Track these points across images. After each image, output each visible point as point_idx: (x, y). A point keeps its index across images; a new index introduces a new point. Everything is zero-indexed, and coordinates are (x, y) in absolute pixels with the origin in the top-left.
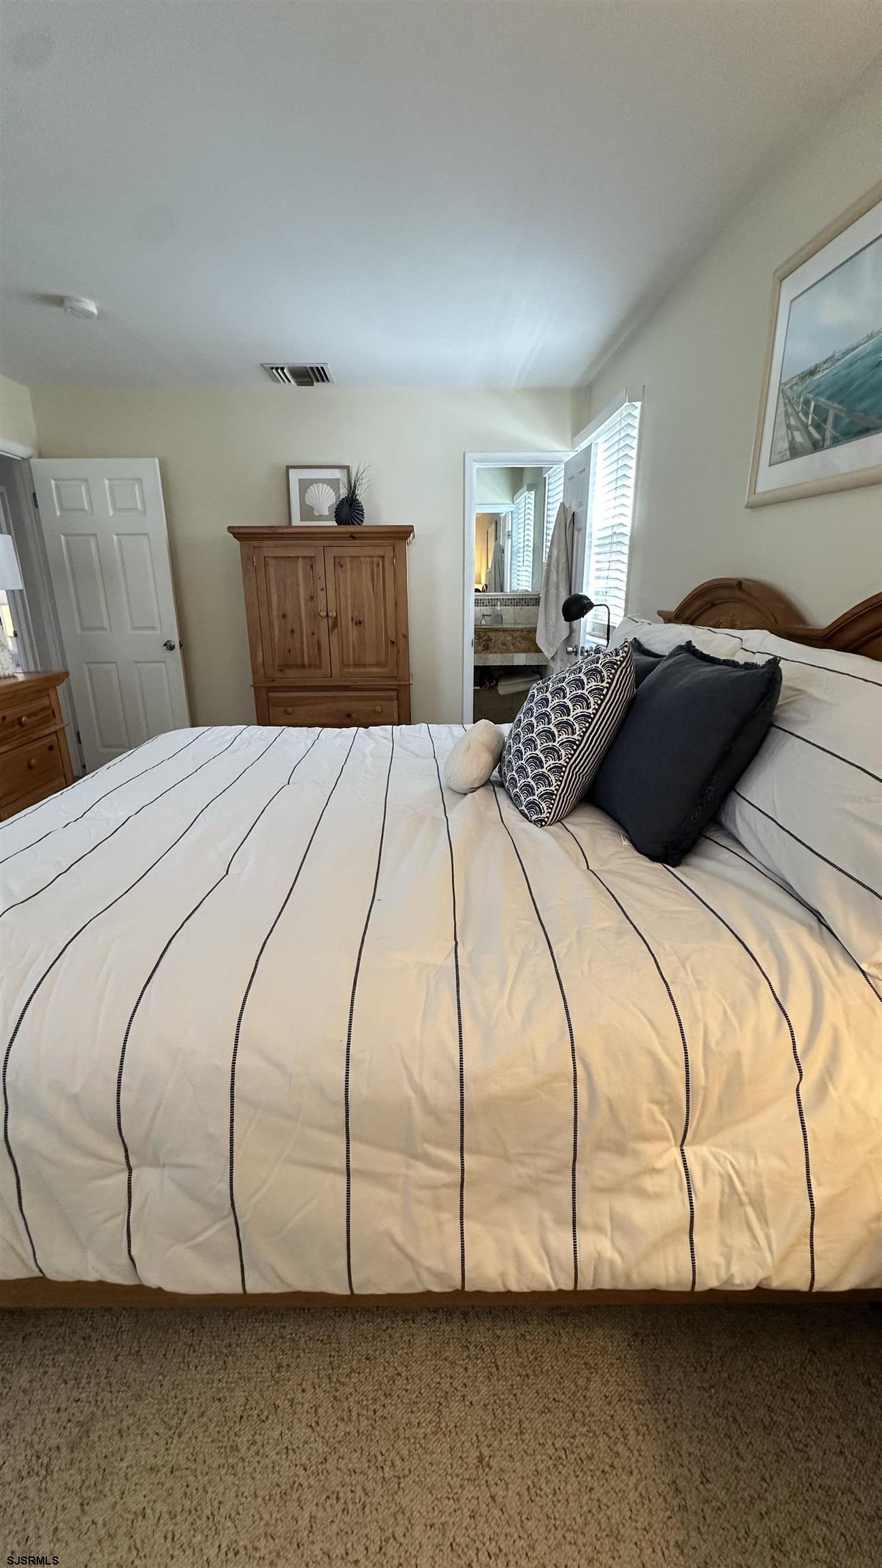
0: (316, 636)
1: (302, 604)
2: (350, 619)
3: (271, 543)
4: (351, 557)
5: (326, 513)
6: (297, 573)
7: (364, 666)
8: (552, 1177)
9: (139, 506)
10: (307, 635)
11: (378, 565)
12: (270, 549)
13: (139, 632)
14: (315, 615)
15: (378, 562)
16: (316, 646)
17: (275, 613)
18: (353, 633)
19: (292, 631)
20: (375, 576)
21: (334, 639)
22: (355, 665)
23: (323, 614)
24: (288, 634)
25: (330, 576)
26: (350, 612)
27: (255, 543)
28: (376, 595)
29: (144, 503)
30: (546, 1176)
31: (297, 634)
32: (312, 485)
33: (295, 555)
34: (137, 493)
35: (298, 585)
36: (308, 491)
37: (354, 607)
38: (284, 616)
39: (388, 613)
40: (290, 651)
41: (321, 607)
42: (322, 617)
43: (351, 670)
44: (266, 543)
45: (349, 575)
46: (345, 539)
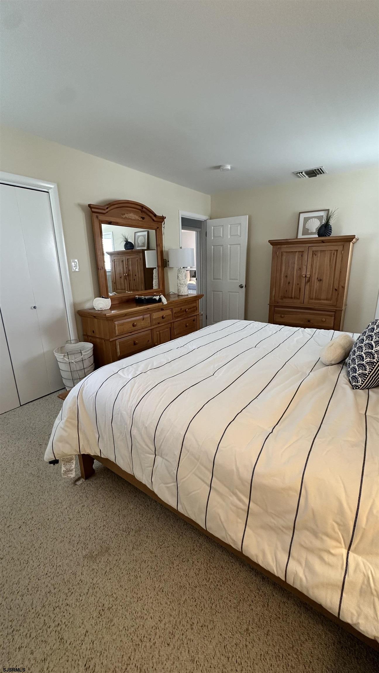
0: (299, 285)
1: (295, 272)
2: (316, 278)
3: (285, 246)
4: (321, 251)
5: (315, 231)
6: (295, 259)
7: (320, 299)
8: (284, 530)
9: (239, 234)
10: (295, 285)
11: (334, 254)
12: (285, 248)
13: (232, 281)
14: (300, 276)
15: (334, 253)
16: (298, 290)
17: (282, 276)
18: (316, 285)
19: (289, 283)
20: (332, 259)
21: (307, 287)
22: (316, 299)
23: (304, 276)
24: (287, 284)
25: (310, 260)
26: (317, 275)
27: (279, 246)
28: (331, 268)
29: (240, 233)
30: (282, 528)
31: (291, 284)
32: (309, 219)
33: (295, 251)
34: (239, 229)
35: (294, 263)
36: (308, 222)
37: (319, 273)
38: (286, 276)
39: (336, 276)
40: (286, 291)
41: (304, 273)
42: (303, 277)
43: (313, 301)
44: (283, 246)
45: (319, 259)
46: (319, 243)
